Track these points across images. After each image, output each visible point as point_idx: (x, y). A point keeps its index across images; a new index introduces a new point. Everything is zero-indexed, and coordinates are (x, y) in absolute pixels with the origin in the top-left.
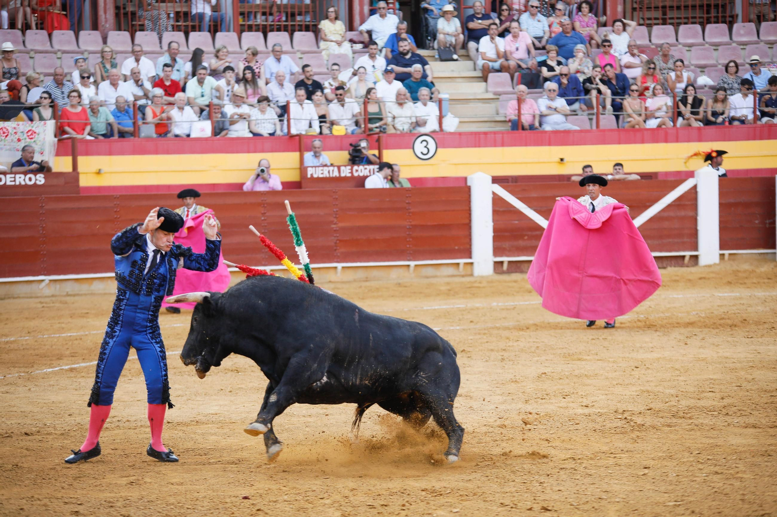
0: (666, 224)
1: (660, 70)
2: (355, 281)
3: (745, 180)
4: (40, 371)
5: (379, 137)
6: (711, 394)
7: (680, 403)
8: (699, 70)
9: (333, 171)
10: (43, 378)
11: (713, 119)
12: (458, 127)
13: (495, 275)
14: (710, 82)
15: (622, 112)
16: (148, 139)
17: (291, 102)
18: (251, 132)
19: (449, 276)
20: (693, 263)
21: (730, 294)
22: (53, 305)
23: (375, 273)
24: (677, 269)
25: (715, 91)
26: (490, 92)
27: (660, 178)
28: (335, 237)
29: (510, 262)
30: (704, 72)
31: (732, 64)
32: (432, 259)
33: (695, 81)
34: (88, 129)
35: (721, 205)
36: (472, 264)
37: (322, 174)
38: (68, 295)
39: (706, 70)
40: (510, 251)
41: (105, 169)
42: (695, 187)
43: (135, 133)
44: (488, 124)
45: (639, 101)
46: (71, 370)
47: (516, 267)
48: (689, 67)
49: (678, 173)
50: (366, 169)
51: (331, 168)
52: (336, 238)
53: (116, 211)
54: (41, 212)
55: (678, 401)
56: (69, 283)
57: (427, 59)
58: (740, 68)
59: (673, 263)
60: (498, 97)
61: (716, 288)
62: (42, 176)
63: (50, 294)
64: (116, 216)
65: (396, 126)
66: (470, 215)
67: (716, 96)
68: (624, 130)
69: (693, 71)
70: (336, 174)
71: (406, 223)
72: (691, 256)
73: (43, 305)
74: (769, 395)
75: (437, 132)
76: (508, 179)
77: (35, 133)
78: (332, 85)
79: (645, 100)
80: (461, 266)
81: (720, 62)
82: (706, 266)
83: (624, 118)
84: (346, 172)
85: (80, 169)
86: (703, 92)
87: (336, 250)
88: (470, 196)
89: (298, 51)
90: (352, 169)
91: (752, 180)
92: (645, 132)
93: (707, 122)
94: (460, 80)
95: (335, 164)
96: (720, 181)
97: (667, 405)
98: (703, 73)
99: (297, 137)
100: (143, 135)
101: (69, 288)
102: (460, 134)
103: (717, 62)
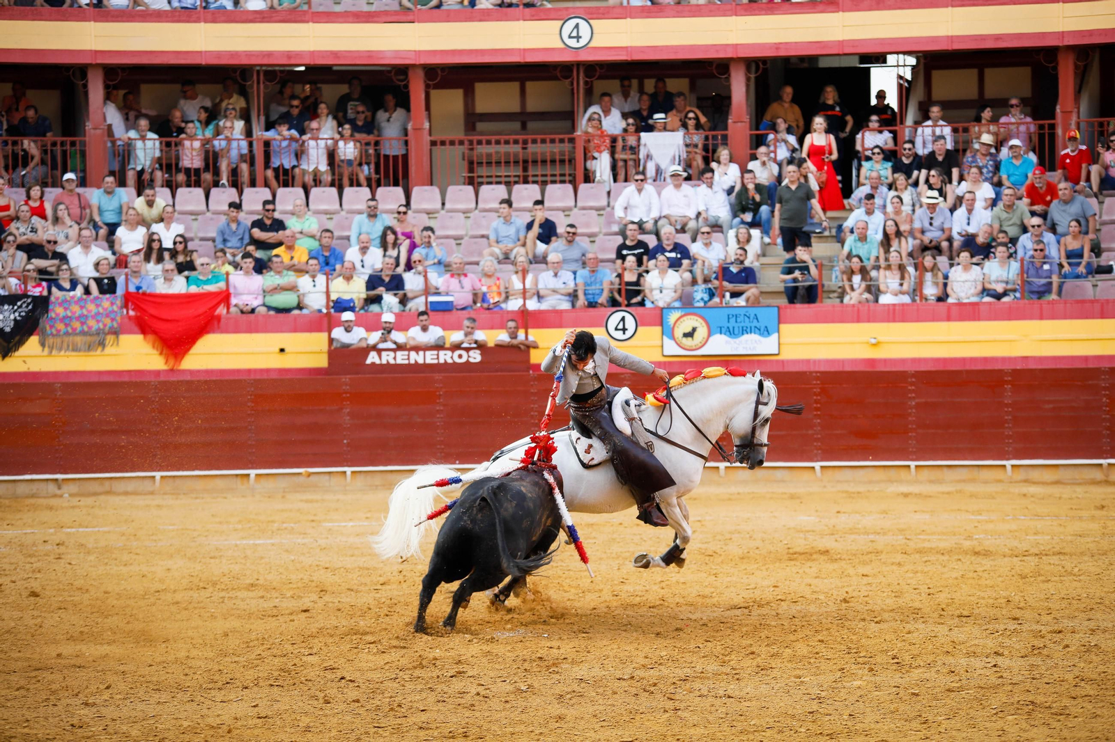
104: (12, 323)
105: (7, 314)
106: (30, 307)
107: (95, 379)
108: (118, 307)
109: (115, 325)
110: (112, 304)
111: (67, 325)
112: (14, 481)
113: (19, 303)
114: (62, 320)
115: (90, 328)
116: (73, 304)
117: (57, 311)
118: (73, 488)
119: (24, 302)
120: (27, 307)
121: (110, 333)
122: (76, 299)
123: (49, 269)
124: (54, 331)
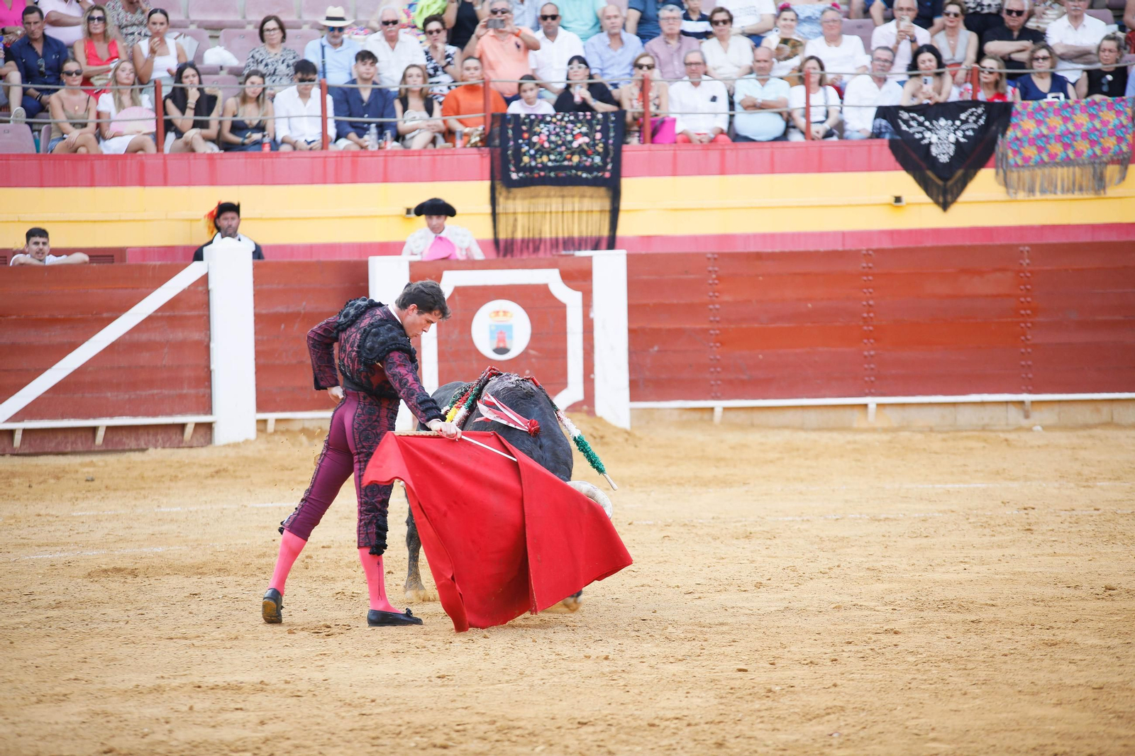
0: (145, 358)
1: (120, 27)
3: (306, 267)
6: (239, 714)
7: (174, 735)
8: (208, 33)
11: (237, 139)
14: (231, 60)
15: (48, 118)
20: (202, 440)
21: (278, 504)
24: (168, 451)
25: (241, 79)
27: (130, 261)
30: (217, 37)
31: (271, 24)
33: (199, 56)
35: (259, 318)
39: (221, 33)
42: (205, 280)
45: (84, 96)
48: (186, 27)
49: (168, 251)
55: (170, 731)
58: (288, 31)
59: (159, 437)
61: (249, 491)
67: (244, 90)
68: (51, 156)
69: (193, 35)
72: (198, 425)
74: (356, 712)
79: (97, 95)
81: (250, 18)
82: (229, 445)
83: (49, 131)
86: (217, 81)
91: (323, 266)
92: (97, 163)
93: (227, 147)
96: (255, 267)
97: (146, 740)
98: (216, 41)
103: (244, 17)
104: (953, 147)
105: (943, 133)
106: (982, 122)
107: (1086, 238)
108: (1128, 118)
109: (1125, 148)
110: (1118, 113)
111: (1040, 149)
112: (954, 404)
113: (963, 116)
114: (1032, 142)
115: (1078, 154)
116: (1051, 115)
117: (1025, 124)
118: (1048, 416)
119: (972, 114)
120: (975, 122)
121: (1112, 162)
122: (1056, 107)
123: (1016, 56)
124: (1020, 162)
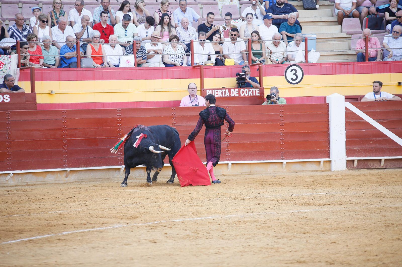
2: (241, 174)
4: (6, 243)
5: (260, 67)
9: (225, 92)
10: (8, 248)
12: (319, 59)
13: (347, 170)
16: (88, 68)
17: (194, 41)
18: (164, 63)
19: (312, 171)
22: (17, 192)
23: (257, 168)
26: (344, 32)
28: (226, 141)
29: (358, 160)
32: (300, 159)
34: (42, 61)
36: (330, 161)
37: (217, 94)
38: (28, 185)
40: (359, 152)
41: (55, 91)
43: (78, 64)
44: (342, 57)
46: (30, 241)
47: (363, 164)
50: (250, 91)
51: (224, 91)
52: (228, 142)
53: (63, 122)
54: (7, 123)
56: (29, 176)
57: (296, 8)
60: (350, 36)
62: (8, 96)
63: (14, 185)
64: (64, 126)
65: (272, 58)
66: (329, 125)
70: (227, 94)
71: (280, 132)
73: (8, 192)
75: (304, 63)
76: (358, 98)
77: (3, 64)
78: (225, 28)
80: (322, 163)
84: (235, 93)
85: (37, 91)
87: (227, 151)
88: (328, 111)
89: (199, 3)
90: (239, 91)
94: (321, 24)
95: (226, 88)
99: (199, 67)
100: (83, 65)
101: (28, 179)
102: (321, 64)
